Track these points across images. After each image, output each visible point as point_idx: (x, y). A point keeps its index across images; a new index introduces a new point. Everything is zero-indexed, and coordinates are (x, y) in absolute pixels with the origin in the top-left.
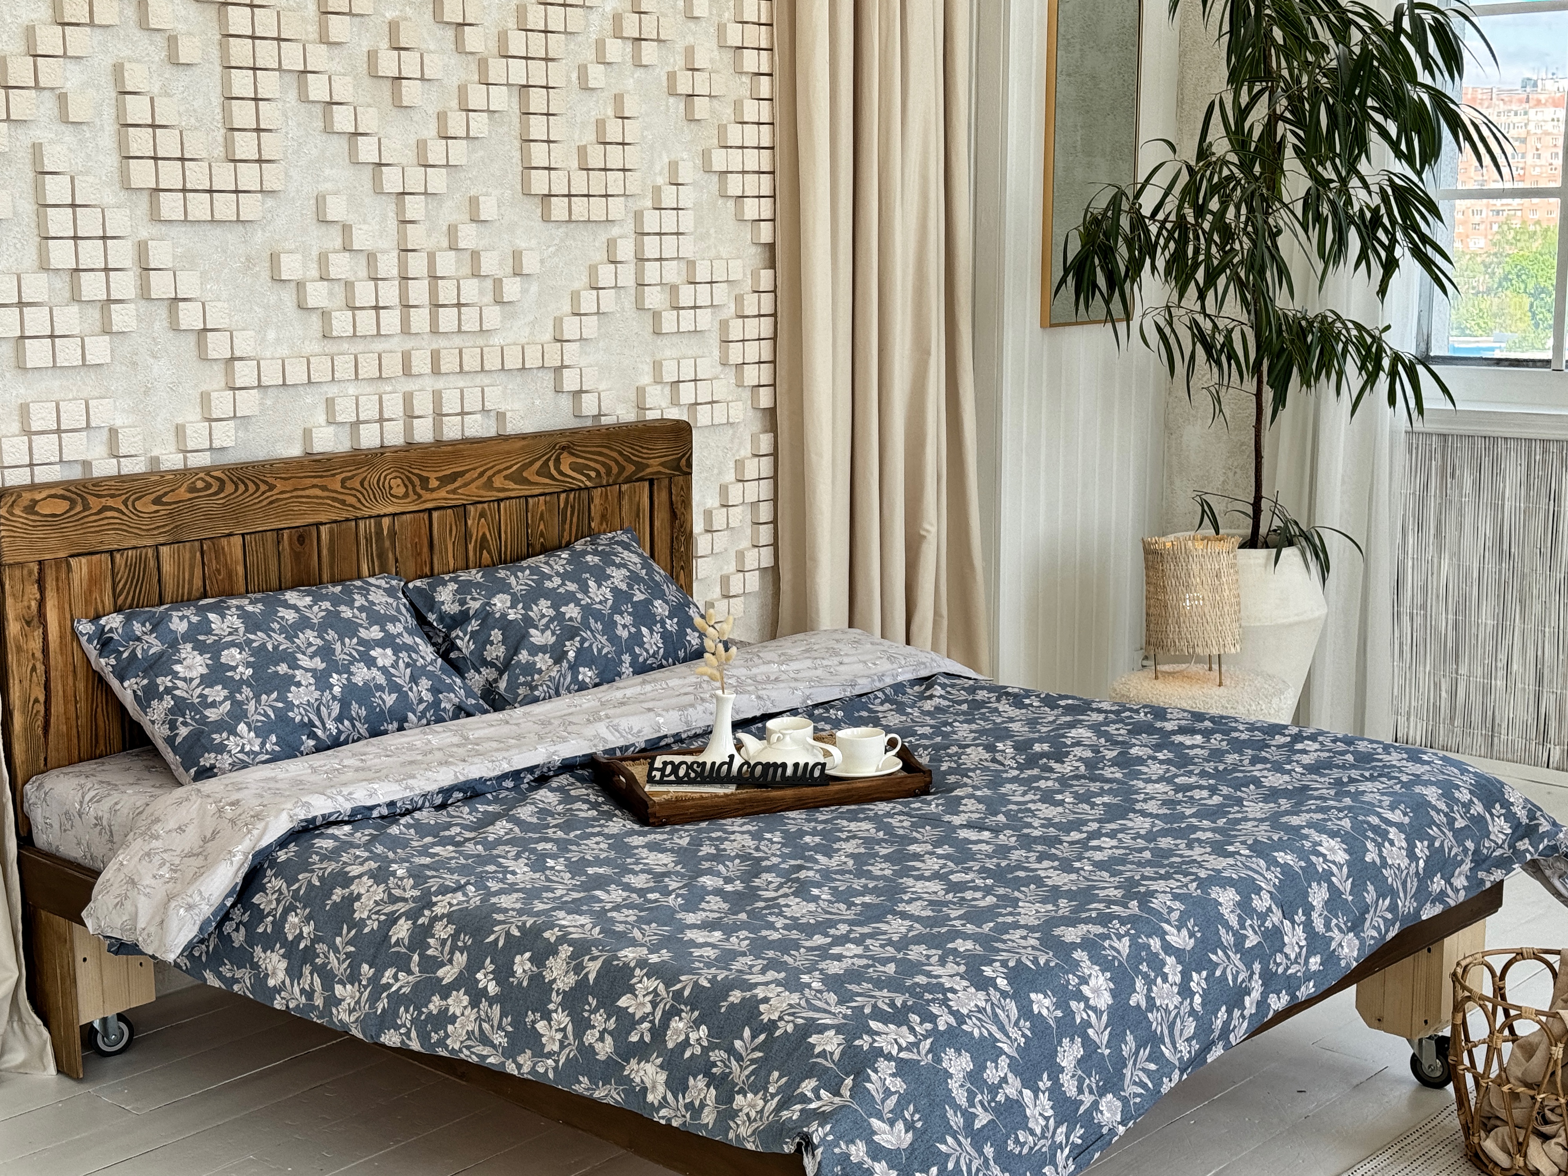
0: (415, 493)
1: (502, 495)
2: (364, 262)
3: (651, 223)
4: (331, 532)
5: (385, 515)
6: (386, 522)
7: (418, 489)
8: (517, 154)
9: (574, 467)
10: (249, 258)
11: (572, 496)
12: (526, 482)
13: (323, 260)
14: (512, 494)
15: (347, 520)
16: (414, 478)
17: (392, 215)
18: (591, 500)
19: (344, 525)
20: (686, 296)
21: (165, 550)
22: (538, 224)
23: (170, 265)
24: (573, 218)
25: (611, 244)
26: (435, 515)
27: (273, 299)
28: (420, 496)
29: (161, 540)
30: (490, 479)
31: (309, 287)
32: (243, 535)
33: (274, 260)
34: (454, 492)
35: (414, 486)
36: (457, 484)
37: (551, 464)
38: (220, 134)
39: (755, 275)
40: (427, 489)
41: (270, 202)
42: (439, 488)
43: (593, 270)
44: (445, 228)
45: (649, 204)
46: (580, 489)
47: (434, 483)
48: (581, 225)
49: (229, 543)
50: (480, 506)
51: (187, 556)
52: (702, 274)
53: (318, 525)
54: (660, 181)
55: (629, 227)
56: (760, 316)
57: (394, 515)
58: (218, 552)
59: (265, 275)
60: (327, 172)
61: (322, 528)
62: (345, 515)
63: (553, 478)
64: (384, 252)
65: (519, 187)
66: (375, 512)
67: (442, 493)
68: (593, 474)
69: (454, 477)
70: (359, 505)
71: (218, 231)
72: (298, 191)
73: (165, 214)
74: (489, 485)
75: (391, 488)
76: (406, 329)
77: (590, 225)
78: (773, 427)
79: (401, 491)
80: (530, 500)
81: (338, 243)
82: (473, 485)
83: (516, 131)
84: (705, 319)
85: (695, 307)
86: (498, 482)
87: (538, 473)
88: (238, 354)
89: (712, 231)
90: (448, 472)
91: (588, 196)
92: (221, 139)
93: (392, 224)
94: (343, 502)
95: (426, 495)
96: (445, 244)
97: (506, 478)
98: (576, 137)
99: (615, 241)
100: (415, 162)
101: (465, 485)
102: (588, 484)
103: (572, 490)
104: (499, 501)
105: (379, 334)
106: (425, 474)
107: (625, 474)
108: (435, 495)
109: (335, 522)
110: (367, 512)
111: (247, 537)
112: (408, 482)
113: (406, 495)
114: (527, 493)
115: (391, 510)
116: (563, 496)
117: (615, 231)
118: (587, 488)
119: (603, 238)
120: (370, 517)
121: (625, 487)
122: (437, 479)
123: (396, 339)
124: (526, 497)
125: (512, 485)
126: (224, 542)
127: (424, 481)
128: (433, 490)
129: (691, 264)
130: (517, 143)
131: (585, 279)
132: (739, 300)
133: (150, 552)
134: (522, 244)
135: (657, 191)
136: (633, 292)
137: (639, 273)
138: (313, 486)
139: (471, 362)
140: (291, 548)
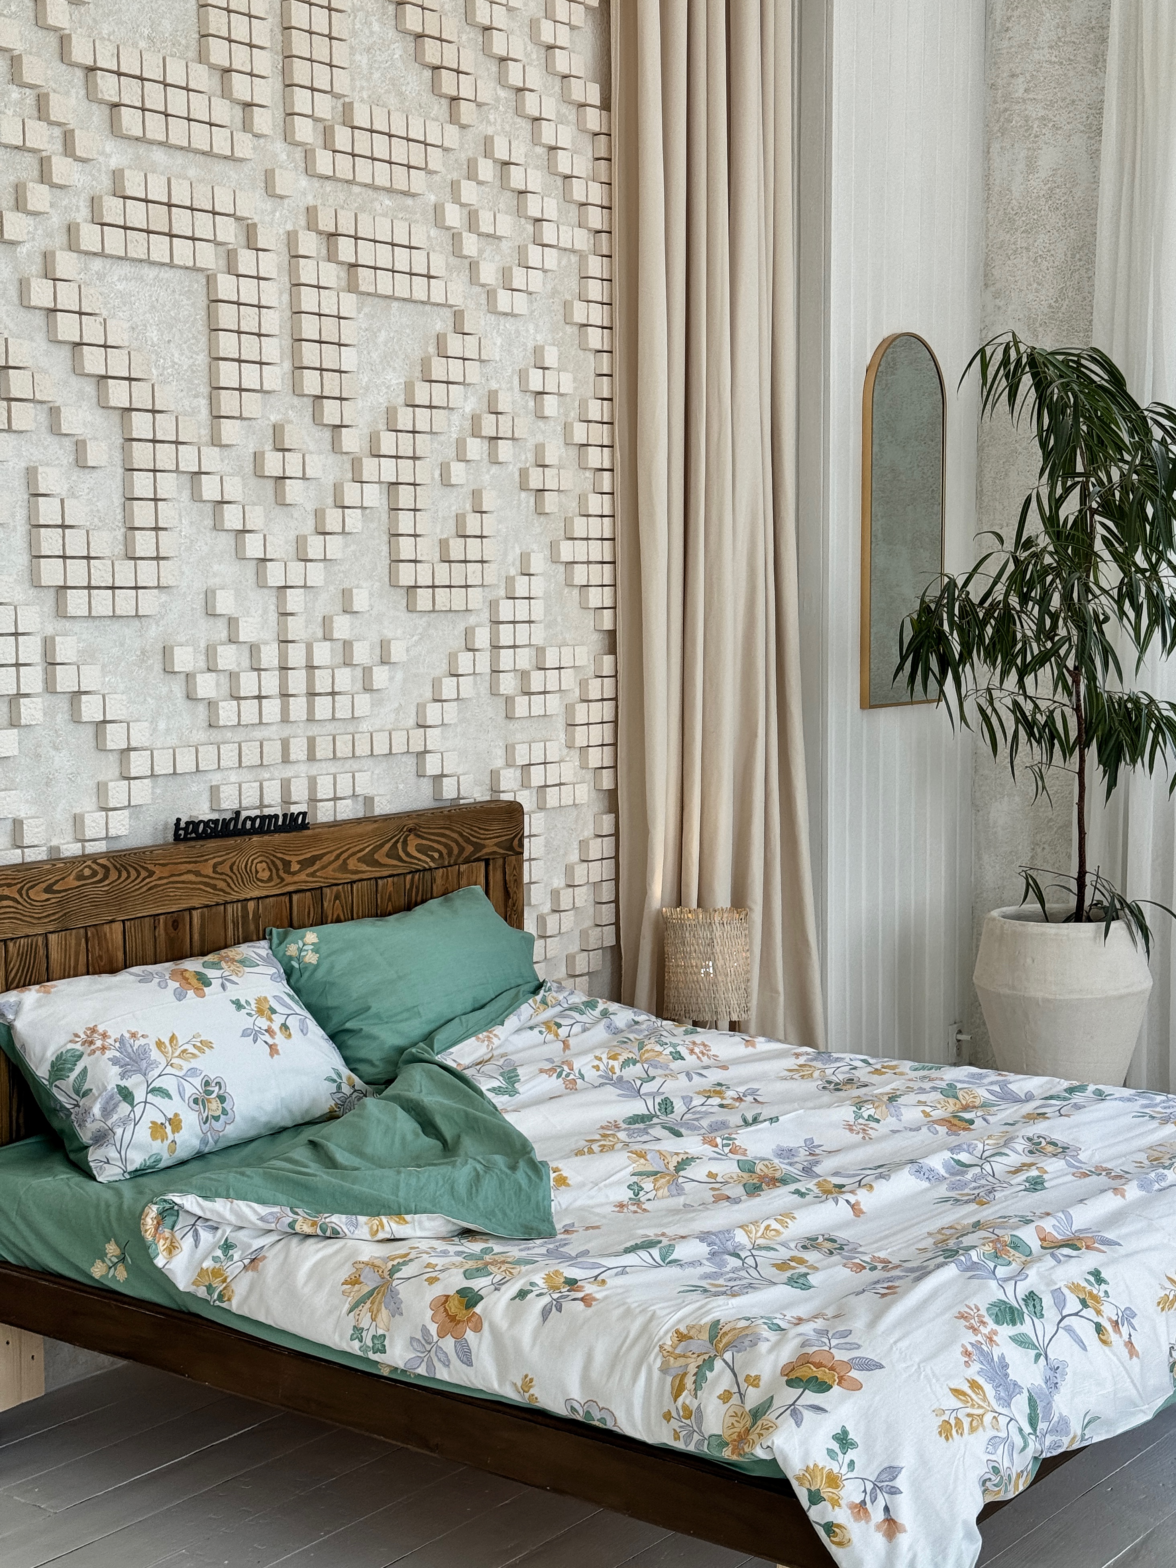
0: (279, 876)
1: (355, 877)
2: (247, 654)
3: (505, 612)
4: (202, 916)
5: (251, 899)
6: (251, 905)
7: (281, 873)
8: (385, 548)
9: (420, 849)
10: (143, 652)
11: (417, 876)
12: (377, 864)
13: (210, 652)
14: (364, 876)
15: (218, 904)
16: (278, 862)
17: (273, 607)
18: (433, 880)
19: (214, 909)
20: (537, 681)
21: (53, 938)
22: (404, 615)
23: (75, 659)
24: (437, 608)
25: (469, 633)
26: (295, 897)
27: (164, 690)
28: (283, 880)
29: (51, 928)
30: (345, 861)
31: (200, 678)
32: (123, 921)
33: (167, 653)
34: (313, 875)
35: (277, 870)
36: (315, 867)
37: (399, 845)
38: (120, 533)
39: (598, 661)
40: (288, 872)
41: (164, 597)
42: (300, 871)
43: (452, 658)
44: (320, 619)
45: (502, 593)
46: (425, 870)
47: (295, 867)
48: (445, 615)
49: (111, 929)
50: (335, 888)
51: (73, 942)
52: (551, 660)
53: (190, 910)
54: (513, 571)
55: (485, 616)
56: (602, 700)
57: (258, 898)
58: (101, 939)
59: (158, 667)
60: (216, 567)
61: (194, 913)
62: (216, 899)
63: (401, 860)
64: (266, 643)
65: (387, 580)
66: (244, 896)
67: (302, 877)
68: (436, 855)
69: (312, 861)
70: (228, 890)
71: (116, 626)
72: (189, 587)
73: (71, 610)
74: (344, 867)
75: (257, 872)
76: (285, 719)
77: (451, 615)
78: (614, 810)
79: (265, 875)
80: (380, 882)
81: (224, 635)
82: (331, 868)
83: (385, 528)
84: (554, 703)
85: (544, 693)
86: (352, 864)
87: (388, 855)
88: (133, 744)
89: (560, 618)
90: (309, 855)
91: (450, 586)
92: (120, 538)
93: (273, 616)
94: (214, 887)
95: (288, 879)
96: (320, 635)
97: (359, 860)
98: (438, 531)
99: (472, 629)
100: (295, 557)
101: (323, 868)
102: (432, 865)
103: (418, 871)
104: (352, 883)
105: (261, 723)
106: (287, 858)
107: (466, 854)
108: (296, 878)
109: (207, 906)
110: (235, 896)
111: (128, 924)
112: (272, 866)
113: (270, 879)
114: (378, 875)
115: (256, 893)
116: (409, 877)
117: (473, 620)
118: (430, 869)
119: (462, 627)
120: (238, 901)
121: (463, 868)
122: (299, 862)
123: (274, 728)
124: (376, 879)
125: (364, 867)
126: (107, 928)
127: (287, 864)
128: (294, 874)
129: (540, 651)
130: (385, 538)
131: (446, 667)
132: (583, 684)
133: (40, 939)
134: (389, 634)
135: (510, 581)
136: (488, 678)
137: (494, 660)
138: (189, 872)
139: (344, 749)
140: (167, 934)
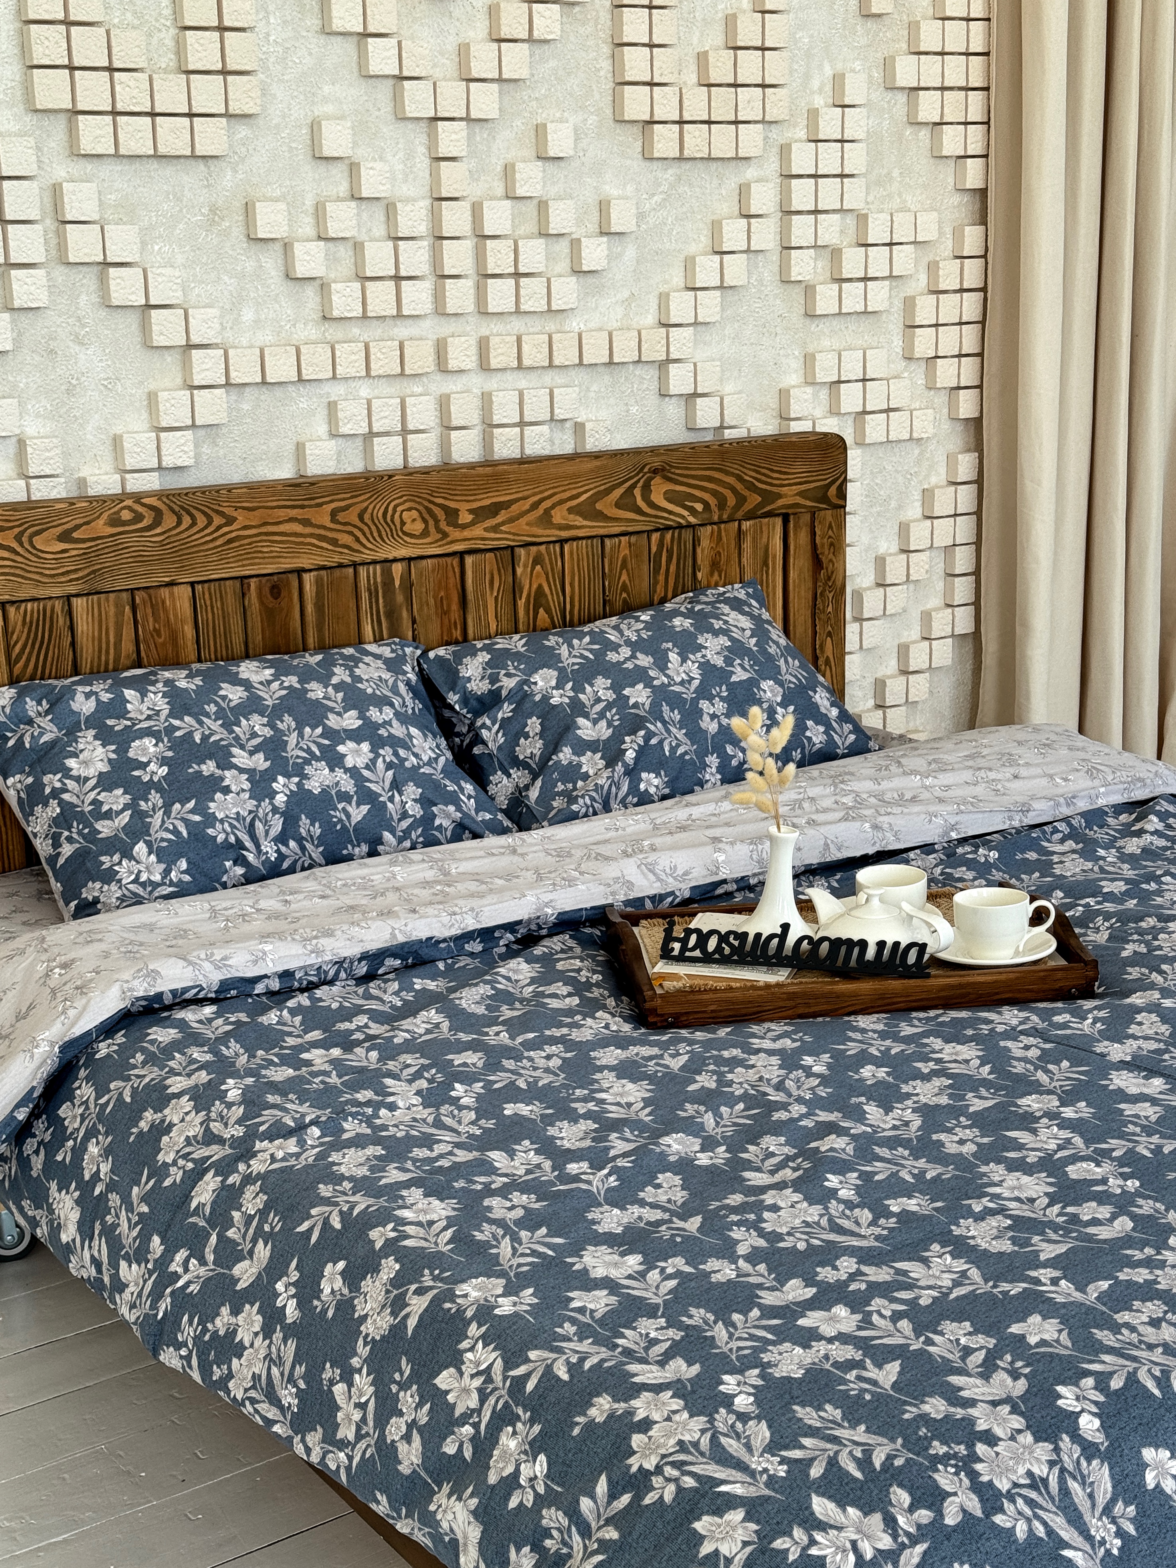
0: (438, 530)
1: (565, 534)
2: (381, 216)
3: (802, 161)
4: (319, 582)
5: (395, 560)
6: (397, 569)
7: (443, 525)
8: (606, 65)
9: (670, 497)
10: (213, 209)
11: (668, 536)
12: (600, 516)
13: (319, 212)
14: (581, 533)
15: (341, 566)
16: (438, 511)
17: (422, 150)
18: (696, 542)
19: (337, 573)
20: (852, 264)
21: (79, 604)
22: (636, 164)
23: (95, 217)
24: (687, 154)
25: (743, 191)
26: (469, 560)
27: (250, 266)
28: (445, 535)
29: (72, 589)
30: (547, 512)
31: (299, 249)
32: (192, 584)
33: (248, 209)
34: (495, 529)
35: (437, 521)
36: (499, 519)
37: (637, 492)
38: (168, 36)
39: (958, 235)
40: (456, 525)
41: (242, 131)
42: (472, 523)
43: (716, 228)
44: (499, 168)
45: (802, 134)
46: (680, 527)
47: (465, 517)
48: (700, 165)
49: (172, 594)
50: (534, 549)
51: (112, 611)
52: (877, 232)
53: (300, 572)
54: (819, 101)
55: (772, 167)
56: (962, 290)
57: (410, 559)
58: (157, 607)
59: (238, 232)
60: (327, 89)
61: (306, 577)
62: (337, 559)
63: (640, 511)
64: (408, 200)
65: (609, 111)
66: (381, 555)
67: (478, 531)
68: (699, 507)
69: (495, 509)
70: (356, 546)
71: (168, 170)
72: (284, 117)
73: (87, 145)
74: (546, 519)
75: (403, 523)
76: (440, 310)
77: (714, 165)
78: (978, 447)
79: (419, 527)
80: (608, 542)
81: (343, 188)
82: (523, 521)
83: (604, 35)
84: (879, 295)
85: (865, 279)
86: (559, 516)
87: (618, 505)
88: (195, 339)
89: (896, 173)
90: (487, 502)
91: (709, 122)
92: (170, 43)
93: (422, 163)
94: (334, 542)
95: (455, 534)
96: (500, 191)
97: (570, 510)
98: (695, 41)
99: (748, 186)
100: (456, 74)
101: (511, 520)
102: (692, 520)
103: (668, 528)
104: (562, 542)
105: (399, 316)
106: (452, 505)
107: (747, 507)
108: (467, 533)
109: (324, 568)
110: (368, 556)
111: (199, 588)
112: (427, 515)
113: (425, 533)
114: (602, 532)
115: (404, 552)
116: (655, 537)
117: (750, 173)
118: (690, 526)
119: (732, 182)
120: (374, 562)
121: (746, 525)
122: (471, 511)
123: (427, 324)
124: (602, 537)
125: (579, 521)
126: (165, 592)
127: (452, 515)
128: (464, 527)
129: (862, 219)
130: (606, 50)
131: (705, 241)
132: (933, 268)
133: (58, 605)
134: (611, 190)
135: (813, 115)
136: (775, 258)
137: (785, 231)
138: (291, 520)
139: (534, 354)
140: (262, 603)
